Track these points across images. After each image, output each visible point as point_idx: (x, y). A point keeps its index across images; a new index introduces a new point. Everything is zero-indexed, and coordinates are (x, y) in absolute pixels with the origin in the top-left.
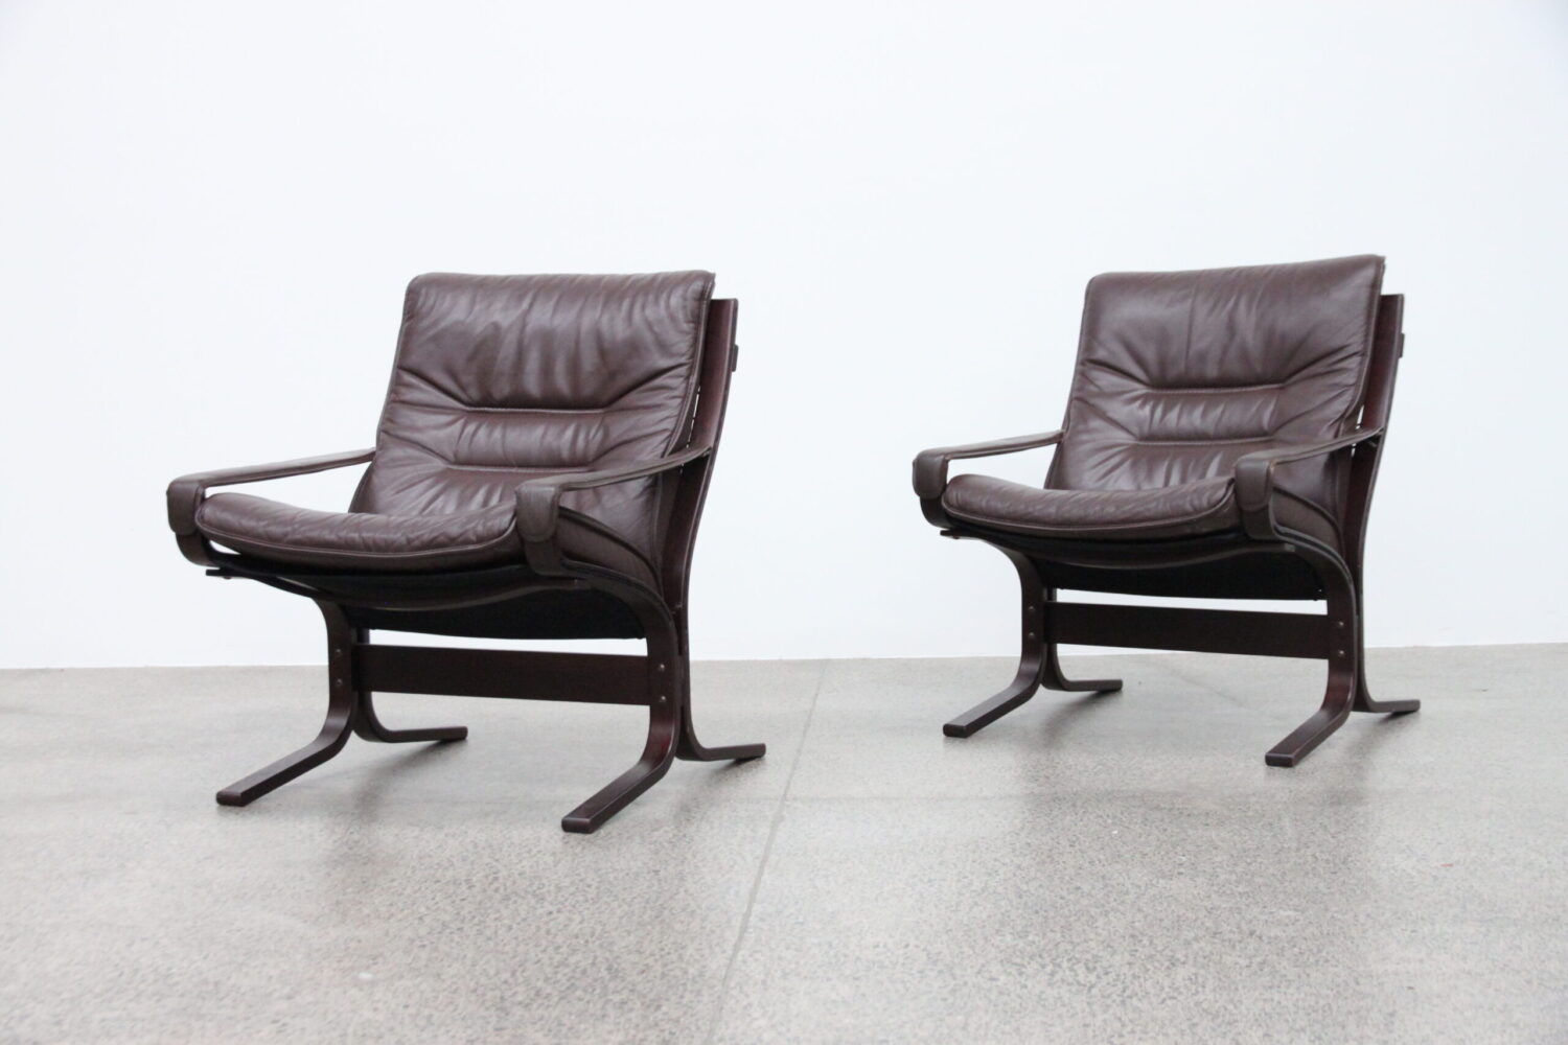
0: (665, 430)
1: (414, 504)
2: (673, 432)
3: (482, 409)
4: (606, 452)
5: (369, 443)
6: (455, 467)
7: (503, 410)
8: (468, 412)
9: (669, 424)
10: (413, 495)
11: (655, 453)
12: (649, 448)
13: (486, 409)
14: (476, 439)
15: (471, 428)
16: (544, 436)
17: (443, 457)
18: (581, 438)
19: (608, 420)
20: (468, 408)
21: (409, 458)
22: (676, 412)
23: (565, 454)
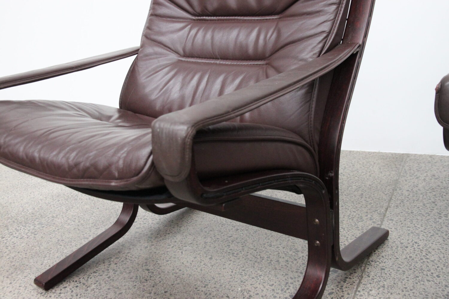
0: (323, 32)
1: (159, 82)
2: (329, 32)
3: (202, 18)
4: (278, 50)
5: (136, 43)
6: (183, 59)
7: (215, 18)
8: (194, 20)
9: (326, 27)
10: (160, 77)
11: (314, 52)
12: (310, 48)
13: (204, 18)
14: (196, 39)
15: (193, 32)
16: (238, 35)
17: (176, 52)
18: (262, 37)
19: (281, 24)
20: (194, 18)
21: (156, 53)
22: (332, 17)
23: (251, 50)
